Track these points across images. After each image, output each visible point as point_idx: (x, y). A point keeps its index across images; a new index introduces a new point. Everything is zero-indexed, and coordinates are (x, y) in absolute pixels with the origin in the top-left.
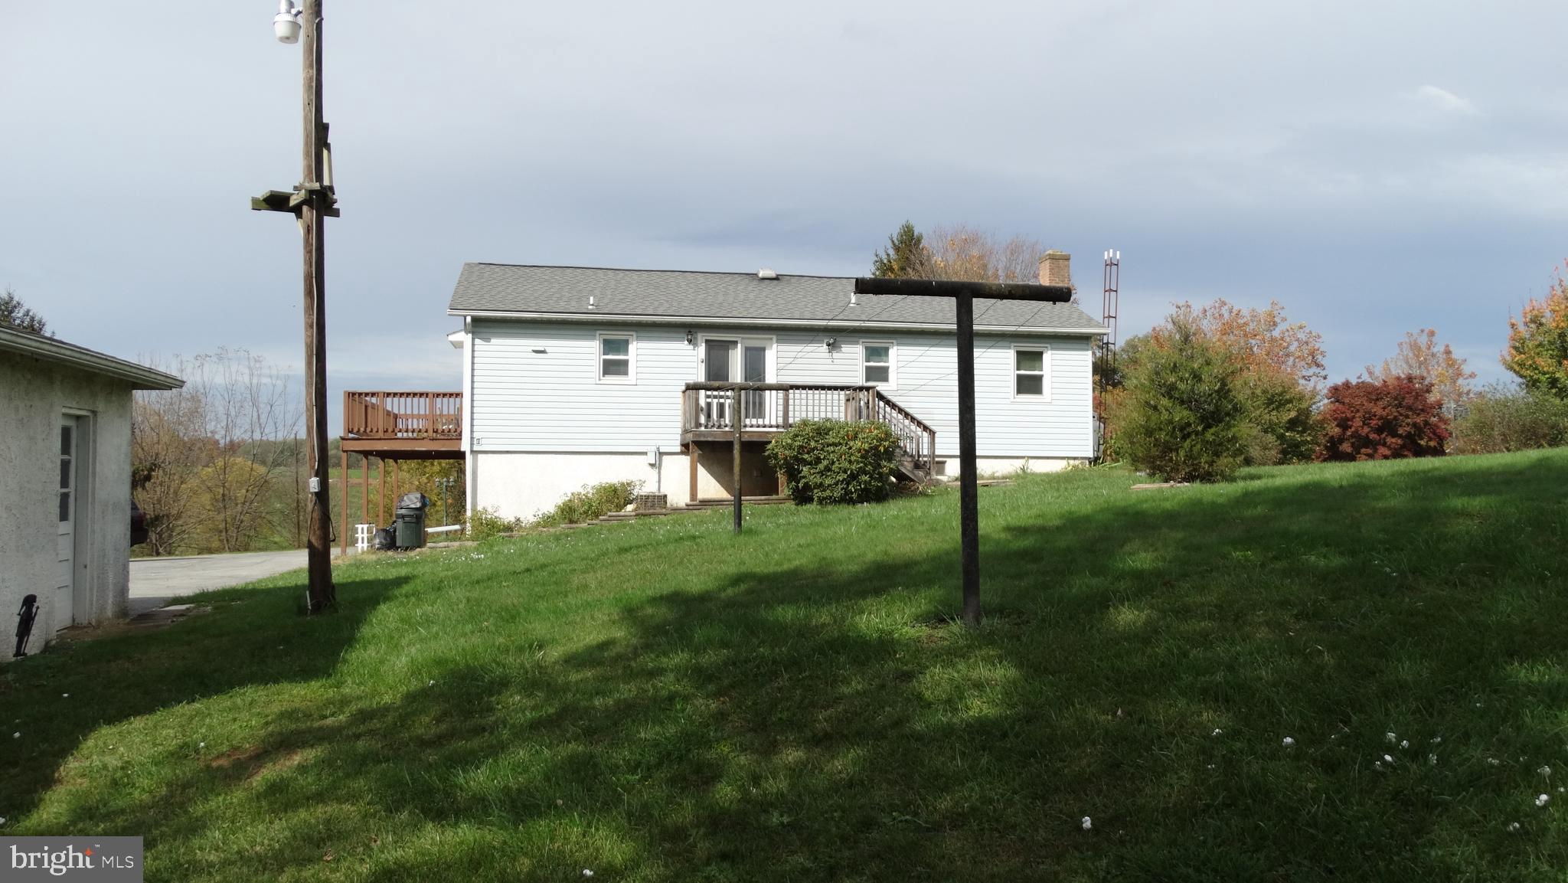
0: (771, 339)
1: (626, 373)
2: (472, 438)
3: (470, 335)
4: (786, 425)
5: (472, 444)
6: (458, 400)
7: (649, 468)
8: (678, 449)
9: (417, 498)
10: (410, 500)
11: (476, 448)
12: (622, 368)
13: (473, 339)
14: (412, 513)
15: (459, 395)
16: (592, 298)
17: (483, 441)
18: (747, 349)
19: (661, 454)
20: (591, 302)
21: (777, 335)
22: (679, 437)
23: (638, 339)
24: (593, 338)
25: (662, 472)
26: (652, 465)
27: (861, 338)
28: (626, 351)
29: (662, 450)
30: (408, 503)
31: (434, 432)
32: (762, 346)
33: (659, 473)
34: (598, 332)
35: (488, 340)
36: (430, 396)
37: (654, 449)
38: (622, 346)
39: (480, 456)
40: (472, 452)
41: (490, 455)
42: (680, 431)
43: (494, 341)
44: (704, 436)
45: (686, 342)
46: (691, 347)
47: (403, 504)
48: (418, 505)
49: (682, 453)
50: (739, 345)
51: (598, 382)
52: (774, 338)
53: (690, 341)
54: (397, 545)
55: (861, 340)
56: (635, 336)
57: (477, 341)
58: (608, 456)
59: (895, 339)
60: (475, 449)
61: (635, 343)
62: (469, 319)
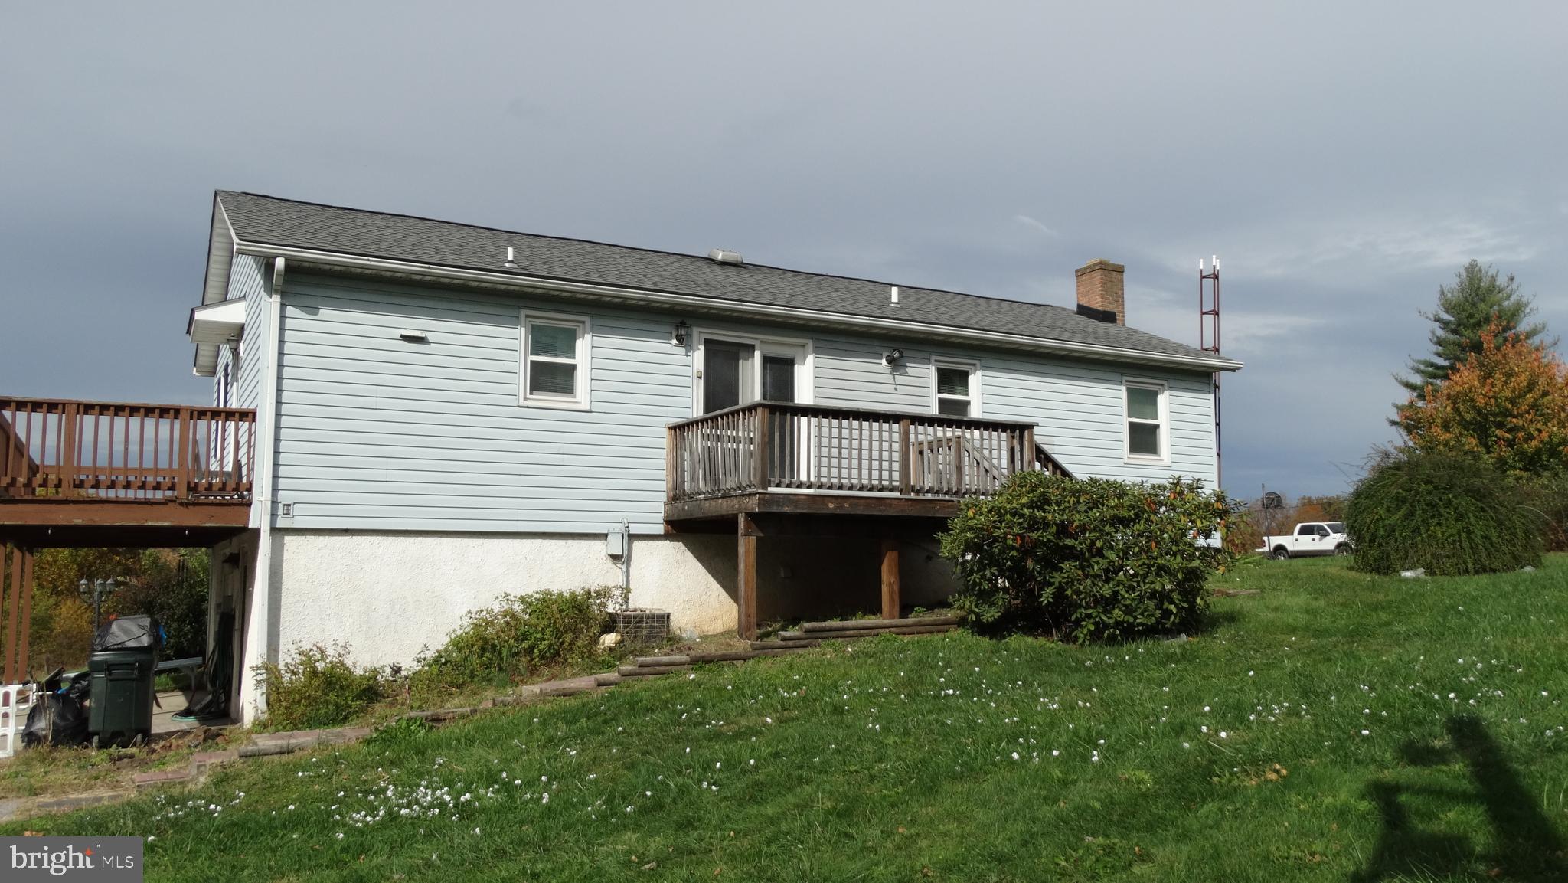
0: (803, 346)
1: (568, 389)
2: (275, 503)
3: (276, 299)
4: (906, 487)
5: (274, 515)
6: (244, 426)
7: (609, 563)
8: (660, 529)
9: (141, 627)
10: (125, 631)
11: (281, 523)
12: (561, 381)
13: (283, 306)
14: (130, 659)
15: (248, 415)
16: (510, 250)
17: (296, 509)
18: (767, 360)
19: (633, 537)
20: (510, 257)
21: (815, 340)
22: (661, 508)
23: (596, 329)
24: (514, 322)
25: (631, 569)
26: (615, 558)
27: (933, 353)
28: (570, 351)
29: (635, 529)
30: (122, 638)
31: (189, 489)
32: (789, 357)
33: (628, 571)
34: (523, 313)
35: (313, 310)
36: (184, 415)
37: (619, 528)
38: (566, 342)
39: (289, 540)
40: (275, 530)
41: (310, 538)
42: (664, 497)
43: (324, 313)
44: (778, 503)
45: (674, 341)
46: (682, 350)
47: (110, 641)
48: (145, 641)
49: (666, 536)
50: (757, 354)
51: (522, 403)
52: (810, 343)
53: (681, 340)
54: (91, 728)
55: (934, 358)
56: (588, 324)
57: (290, 310)
58: (538, 542)
59: (979, 358)
60: (278, 526)
61: (588, 337)
62: (280, 263)
